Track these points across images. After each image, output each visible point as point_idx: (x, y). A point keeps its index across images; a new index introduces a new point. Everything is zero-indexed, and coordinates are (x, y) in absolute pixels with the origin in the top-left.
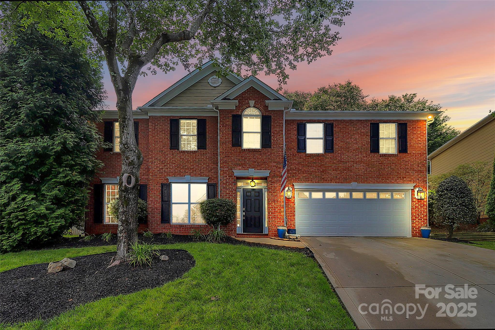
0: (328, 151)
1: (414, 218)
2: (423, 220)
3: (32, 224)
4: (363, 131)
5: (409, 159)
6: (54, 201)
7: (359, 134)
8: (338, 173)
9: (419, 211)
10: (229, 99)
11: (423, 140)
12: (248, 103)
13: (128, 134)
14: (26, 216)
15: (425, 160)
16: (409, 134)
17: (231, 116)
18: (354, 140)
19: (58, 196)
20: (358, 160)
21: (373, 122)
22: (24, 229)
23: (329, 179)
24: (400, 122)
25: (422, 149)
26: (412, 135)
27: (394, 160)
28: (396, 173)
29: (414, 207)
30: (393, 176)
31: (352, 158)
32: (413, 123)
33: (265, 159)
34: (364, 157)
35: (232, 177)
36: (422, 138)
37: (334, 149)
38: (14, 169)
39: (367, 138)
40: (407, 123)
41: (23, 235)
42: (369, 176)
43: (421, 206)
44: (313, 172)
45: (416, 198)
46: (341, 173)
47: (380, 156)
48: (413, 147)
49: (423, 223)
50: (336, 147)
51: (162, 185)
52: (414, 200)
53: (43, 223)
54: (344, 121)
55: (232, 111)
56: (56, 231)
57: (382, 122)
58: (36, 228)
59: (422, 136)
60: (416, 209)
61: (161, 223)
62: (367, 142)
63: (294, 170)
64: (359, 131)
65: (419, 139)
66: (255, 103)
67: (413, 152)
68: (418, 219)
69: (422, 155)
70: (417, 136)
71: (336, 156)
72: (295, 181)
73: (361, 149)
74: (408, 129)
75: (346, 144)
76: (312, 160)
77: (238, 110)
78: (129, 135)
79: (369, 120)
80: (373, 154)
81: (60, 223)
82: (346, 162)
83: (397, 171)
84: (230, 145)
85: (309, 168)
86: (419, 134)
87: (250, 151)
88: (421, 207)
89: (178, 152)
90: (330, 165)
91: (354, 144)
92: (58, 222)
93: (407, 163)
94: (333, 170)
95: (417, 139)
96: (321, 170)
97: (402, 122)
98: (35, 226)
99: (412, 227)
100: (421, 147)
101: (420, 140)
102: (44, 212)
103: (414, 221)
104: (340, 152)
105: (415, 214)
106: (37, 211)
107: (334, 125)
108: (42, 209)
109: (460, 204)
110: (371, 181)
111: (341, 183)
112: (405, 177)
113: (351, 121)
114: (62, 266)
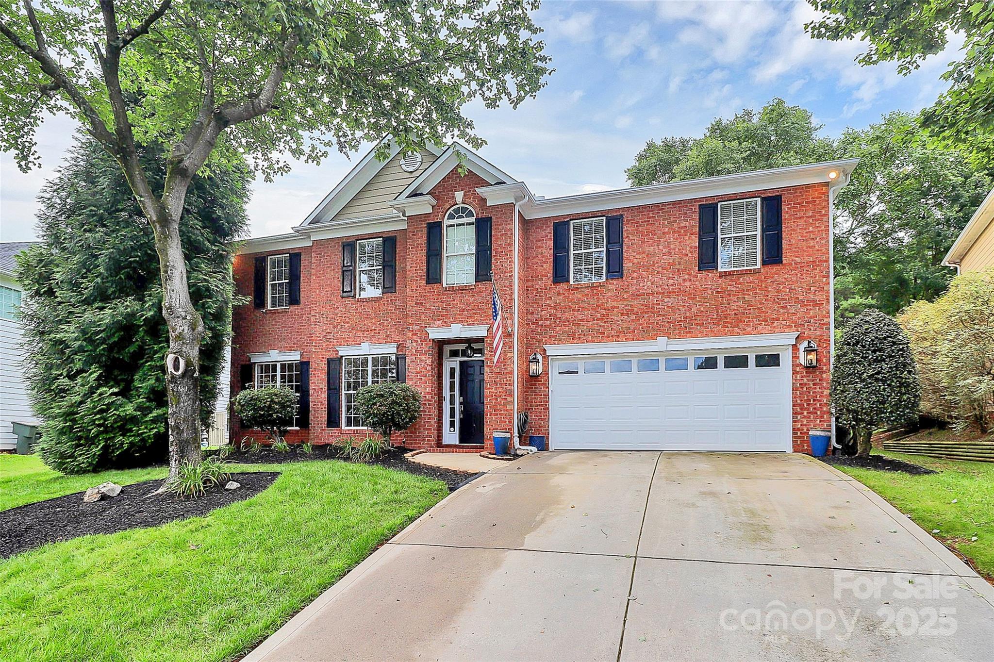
0: (613, 276)
1: (799, 410)
2: (819, 413)
3: (117, 431)
4: (682, 225)
5: (786, 276)
6: (151, 396)
7: (675, 232)
8: (632, 320)
9: (809, 393)
10: (421, 194)
11: (819, 231)
12: (454, 197)
13: (173, 291)
14: (105, 420)
15: (824, 277)
16: (785, 219)
17: (425, 228)
18: (665, 247)
19: (156, 389)
20: (673, 289)
21: (704, 203)
22: (106, 440)
23: (613, 333)
24: (766, 195)
25: (818, 250)
26: (794, 222)
27: (750, 282)
28: (756, 311)
29: (798, 385)
30: (749, 317)
31: (660, 286)
32: (795, 193)
33: (480, 303)
34: (684, 280)
35: (426, 341)
36: (817, 225)
37: (625, 268)
38: (91, 351)
39: (692, 240)
40: (781, 195)
41: (105, 448)
42: (696, 322)
43: (815, 382)
44: (582, 320)
45: (801, 364)
46: (638, 318)
47: (720, 277)
48: (795, 248)
49: (820, 421)
50: (627, 265)
51: (329, 362)
52: (798, 370)
53: (131, 430)
54: (644, 207)
55: (427, 217)
56: (151, 442)
57: (724, 199)
58: (121, 438)
59: (819, 220)
60: (802, 388)
61: (327, 427)
62: (691, 247)
63: (547, 319)
64: (676, 225)
65: (811, 228)
66: (465, 195)
67: (797, 259)
68: (807, 413)
69: (818, 266)
70: (805, 221)
71: (627, 284)
72: (548, 341)
73: (679, 263)
74: (785, 208)
75: (647, 256)
76: (580, 296)
77: (437, 212)
78: (175, 292)
79: (695, 200)
80: (704, 273)
81: (156, 430)
82: (648, 294)
83: (759, 306)
84: (424, 282)
85: (576, 313)
86: (811, 217)
87: (455, 291)
88: (814, 384)
89: (353, 302)
90: (615, 304)
91: (664, 254)
92: (153, 428)
93: (782, 287)
94: (622, 314)
95: (805, 229)
96: (599, 315)
97: (770, 195)
98: (121, 435)
99: (794, 429)
100: (815, 247)
101: (812, 232)
102: (130, 414)
103: (799, 418)
104: (635, 275)
105: (801, 401)
106: (121, 412)
107: (625, 219)
108: (129, 409)
109: (871, 377)
110: (700, 332)
111: (638, 339)
112: (778, 319)
113: (659, 206)
114: (98, 493)
